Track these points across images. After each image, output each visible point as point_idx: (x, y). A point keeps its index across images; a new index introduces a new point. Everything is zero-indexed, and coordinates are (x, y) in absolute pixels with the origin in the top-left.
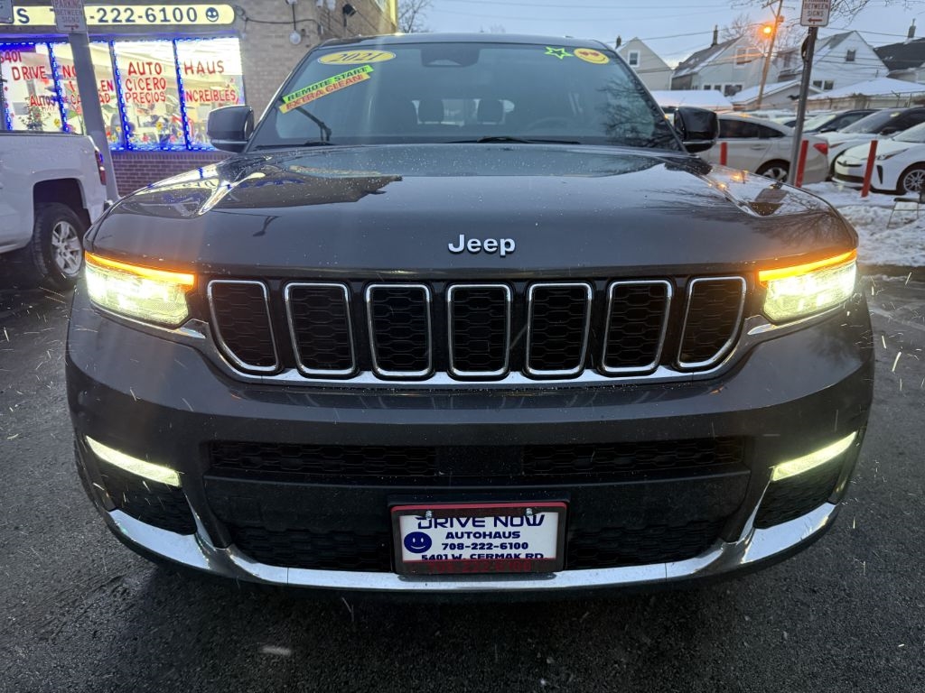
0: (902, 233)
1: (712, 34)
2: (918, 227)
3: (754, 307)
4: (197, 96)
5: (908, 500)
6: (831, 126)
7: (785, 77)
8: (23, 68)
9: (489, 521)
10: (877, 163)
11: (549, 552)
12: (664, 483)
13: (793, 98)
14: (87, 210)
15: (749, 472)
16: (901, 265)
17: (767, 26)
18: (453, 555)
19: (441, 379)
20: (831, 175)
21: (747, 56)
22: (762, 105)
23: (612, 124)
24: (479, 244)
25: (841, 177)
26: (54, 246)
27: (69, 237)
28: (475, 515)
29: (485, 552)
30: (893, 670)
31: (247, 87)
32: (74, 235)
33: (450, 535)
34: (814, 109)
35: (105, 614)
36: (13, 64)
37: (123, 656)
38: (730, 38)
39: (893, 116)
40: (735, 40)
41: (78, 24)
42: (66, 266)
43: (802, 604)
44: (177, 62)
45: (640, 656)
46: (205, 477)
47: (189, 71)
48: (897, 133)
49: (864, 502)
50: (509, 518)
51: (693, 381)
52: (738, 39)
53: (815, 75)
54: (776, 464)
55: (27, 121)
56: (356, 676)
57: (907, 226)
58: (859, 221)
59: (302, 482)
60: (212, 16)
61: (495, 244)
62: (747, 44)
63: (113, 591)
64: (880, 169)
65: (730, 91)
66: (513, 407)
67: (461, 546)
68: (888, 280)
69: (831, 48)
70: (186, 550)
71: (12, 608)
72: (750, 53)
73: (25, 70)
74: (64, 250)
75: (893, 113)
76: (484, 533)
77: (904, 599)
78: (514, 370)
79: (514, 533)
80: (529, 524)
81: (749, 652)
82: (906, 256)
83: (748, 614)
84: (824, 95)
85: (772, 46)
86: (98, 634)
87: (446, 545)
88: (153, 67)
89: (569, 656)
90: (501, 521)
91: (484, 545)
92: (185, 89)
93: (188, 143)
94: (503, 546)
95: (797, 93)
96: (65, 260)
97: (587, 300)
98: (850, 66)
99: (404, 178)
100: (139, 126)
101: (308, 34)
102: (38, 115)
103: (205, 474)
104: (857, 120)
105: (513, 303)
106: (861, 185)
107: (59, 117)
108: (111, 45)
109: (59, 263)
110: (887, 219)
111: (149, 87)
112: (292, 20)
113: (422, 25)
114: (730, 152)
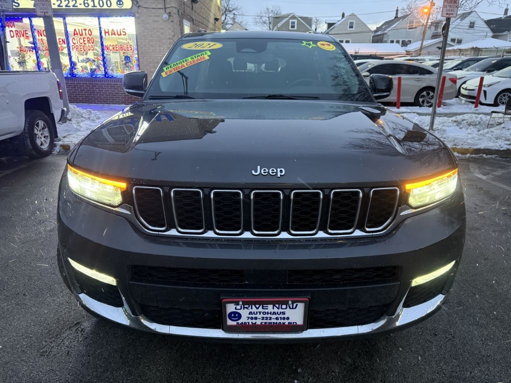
0: (494, 130)
1: (395, 12)
2: (504, 128)
3: (404, 200)
4: (111, 48)
5: (487, 285)
6: (459, 67)
7: (435, 36)
8: (16, 31)
9: (270, 307)
10: (483, 89)
11: (300, 321)
12: (358, 289)
13: (439, 48)
14: (53, 114)
15: (399, 283)
16: (493, 149)
17: (425, 8)
18: (252, 323)
19: (247, 235)
20: (458, 94)
21: (414, 25)
22: (422, 52)
23: (336, 76)
24: (267, 171)
25: (464, 96)
26: (35, 134)
27: (43, 129)
28: (263, 304)
29: (268, 321)
30: (473, 378)
31: (139, 43)
32: (45, 128)
33: (250, 313)
34: (451, 55)
35: (72, 342)
36: (11, 29)
37: (83, 365)
38: (405, 14)
39: (493, 62)
40: (408, 15)
41: (48, 11)
42: (42, 144)
43: (429, 341)
44: (100, 28)
45: (345, 368)
46: (130, 282)
47: (107, 34)
48: (495, 71)
49: (464, 286)
50: (280, 305)
51: (372, 237)
52: (409, 14)
53: (451, 35)
54: (413, 279)
55: (18, 60)
56: (201, 377)
57: (498, 127)
58: (472, 123)
59: (178, 286)
60: (120, 4)
61: (275, 171)
62: (415, 17)
63: (76, 330)
64: (485, 92)
65: (404, 44)
66: (283, 249)
67: (256, 318)
68: (486, 157)
69: (461, 20)
70: (118, 315)
71: (25, 338)
72: (416, 23)
73: (17, 32)
74: (40, 136)
75: (493, 60)
76: (268, 312)
77: (482, 340)
78: (284, 231)
79: (282, 313)
80: (290, 308)
81: (401, 367)
82: (496, 144)
83: (401, 347)
84: (456, 47)
85: (428, 19)
86: (70, 353)
87: (249, 318)
88: (87, 31)
89: (310, 368)
90: (276, 307)
91: (267, 318)
92: (105, 44)
93: (106, 73)
94: (277, 319)
95: (440, 46)
96: (41, 141)
97: (320, 198)
98: (471, 31)
99: (226, 120)
100: (79, 62)
101: (172, 15)
102: (24, 57)
103: (130, 280)
104: (473, 64)
105: (284, 199)
106: (474, 101)
107: (35, 58)
108: (64, 19)
109: (38, 143)
110: (487, 122)
111: (85, 42)
112: (164, 7)
113: (234, 5)
114: (403, 82)
